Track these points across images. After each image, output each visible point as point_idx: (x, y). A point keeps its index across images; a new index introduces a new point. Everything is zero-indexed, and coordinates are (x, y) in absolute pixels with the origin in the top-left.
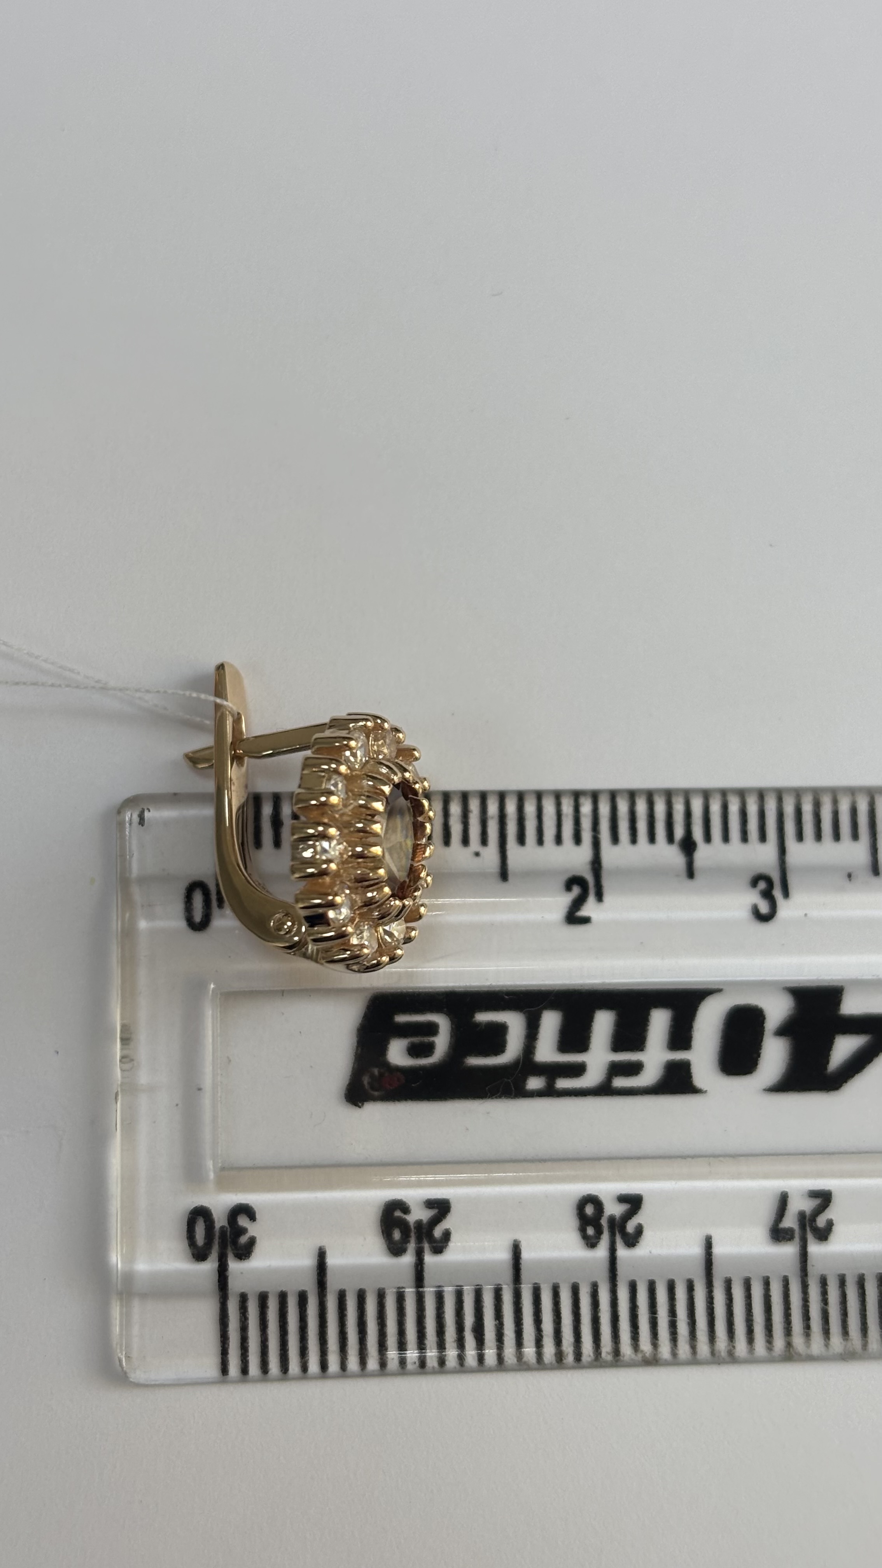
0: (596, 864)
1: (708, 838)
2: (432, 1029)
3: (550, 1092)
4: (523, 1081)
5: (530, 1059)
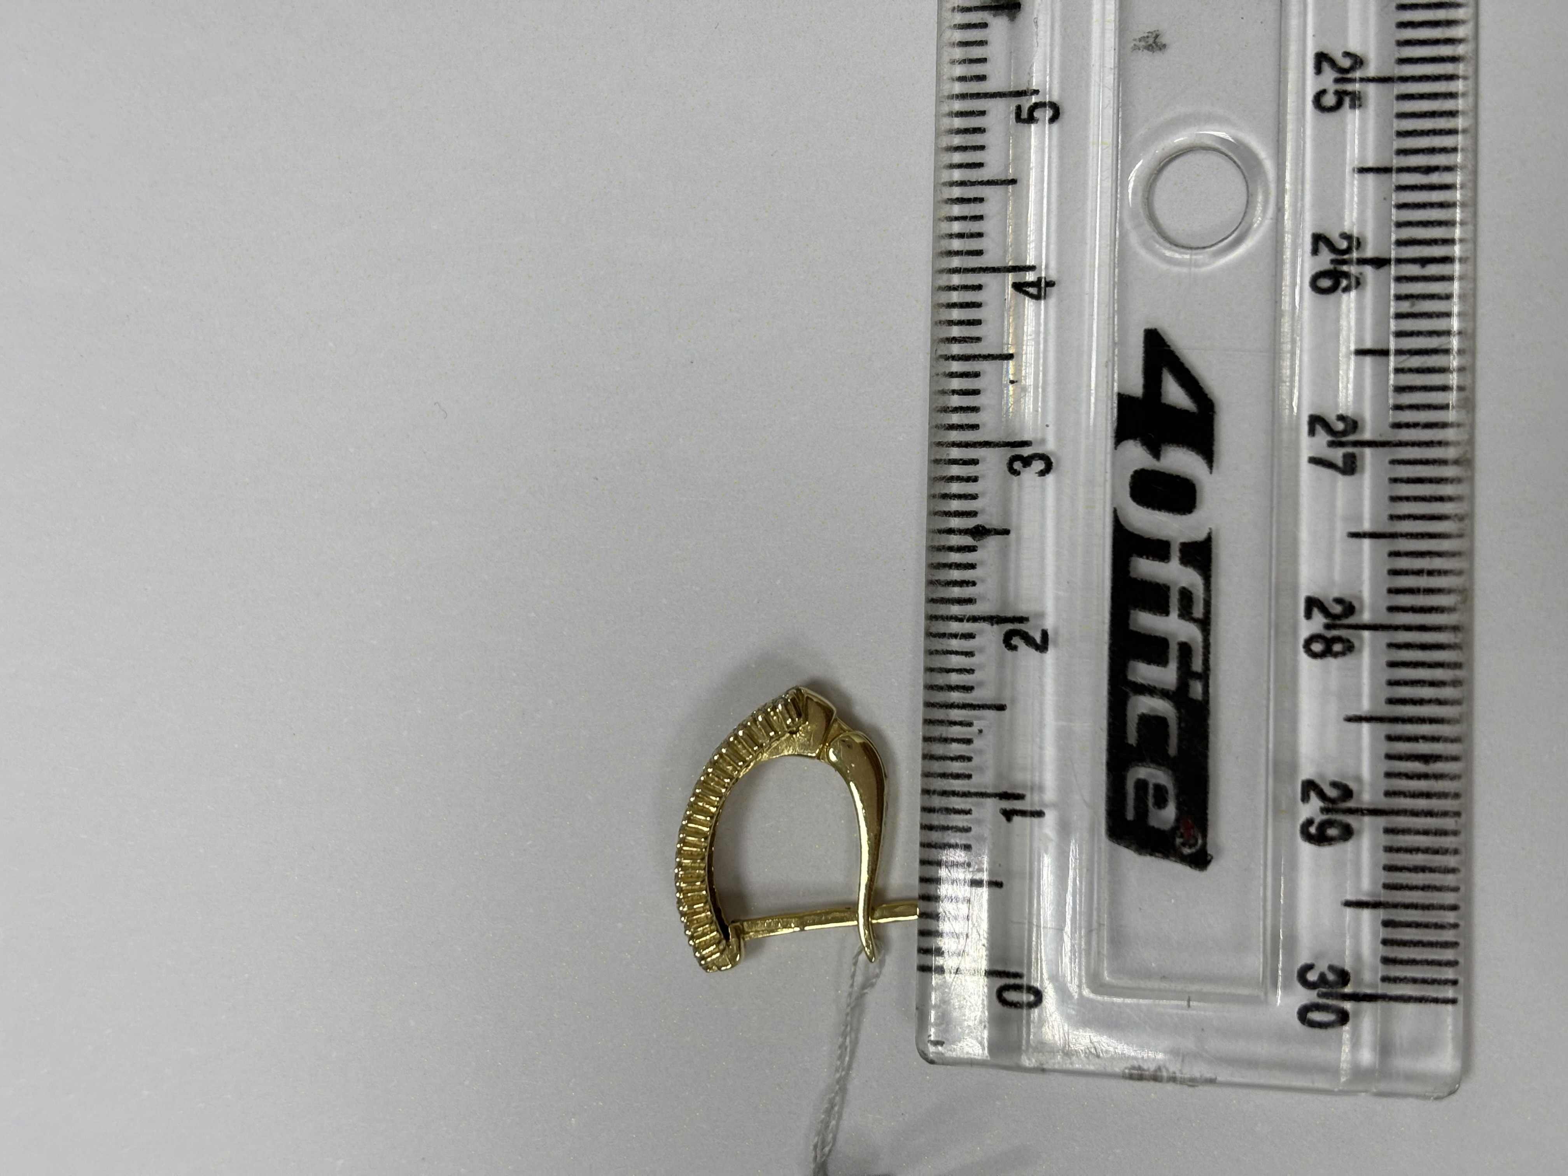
0: (993, 620)
2: (1142, 785)
3: (1205, 676)
4: (1194, 701)
5: (1173, 692)
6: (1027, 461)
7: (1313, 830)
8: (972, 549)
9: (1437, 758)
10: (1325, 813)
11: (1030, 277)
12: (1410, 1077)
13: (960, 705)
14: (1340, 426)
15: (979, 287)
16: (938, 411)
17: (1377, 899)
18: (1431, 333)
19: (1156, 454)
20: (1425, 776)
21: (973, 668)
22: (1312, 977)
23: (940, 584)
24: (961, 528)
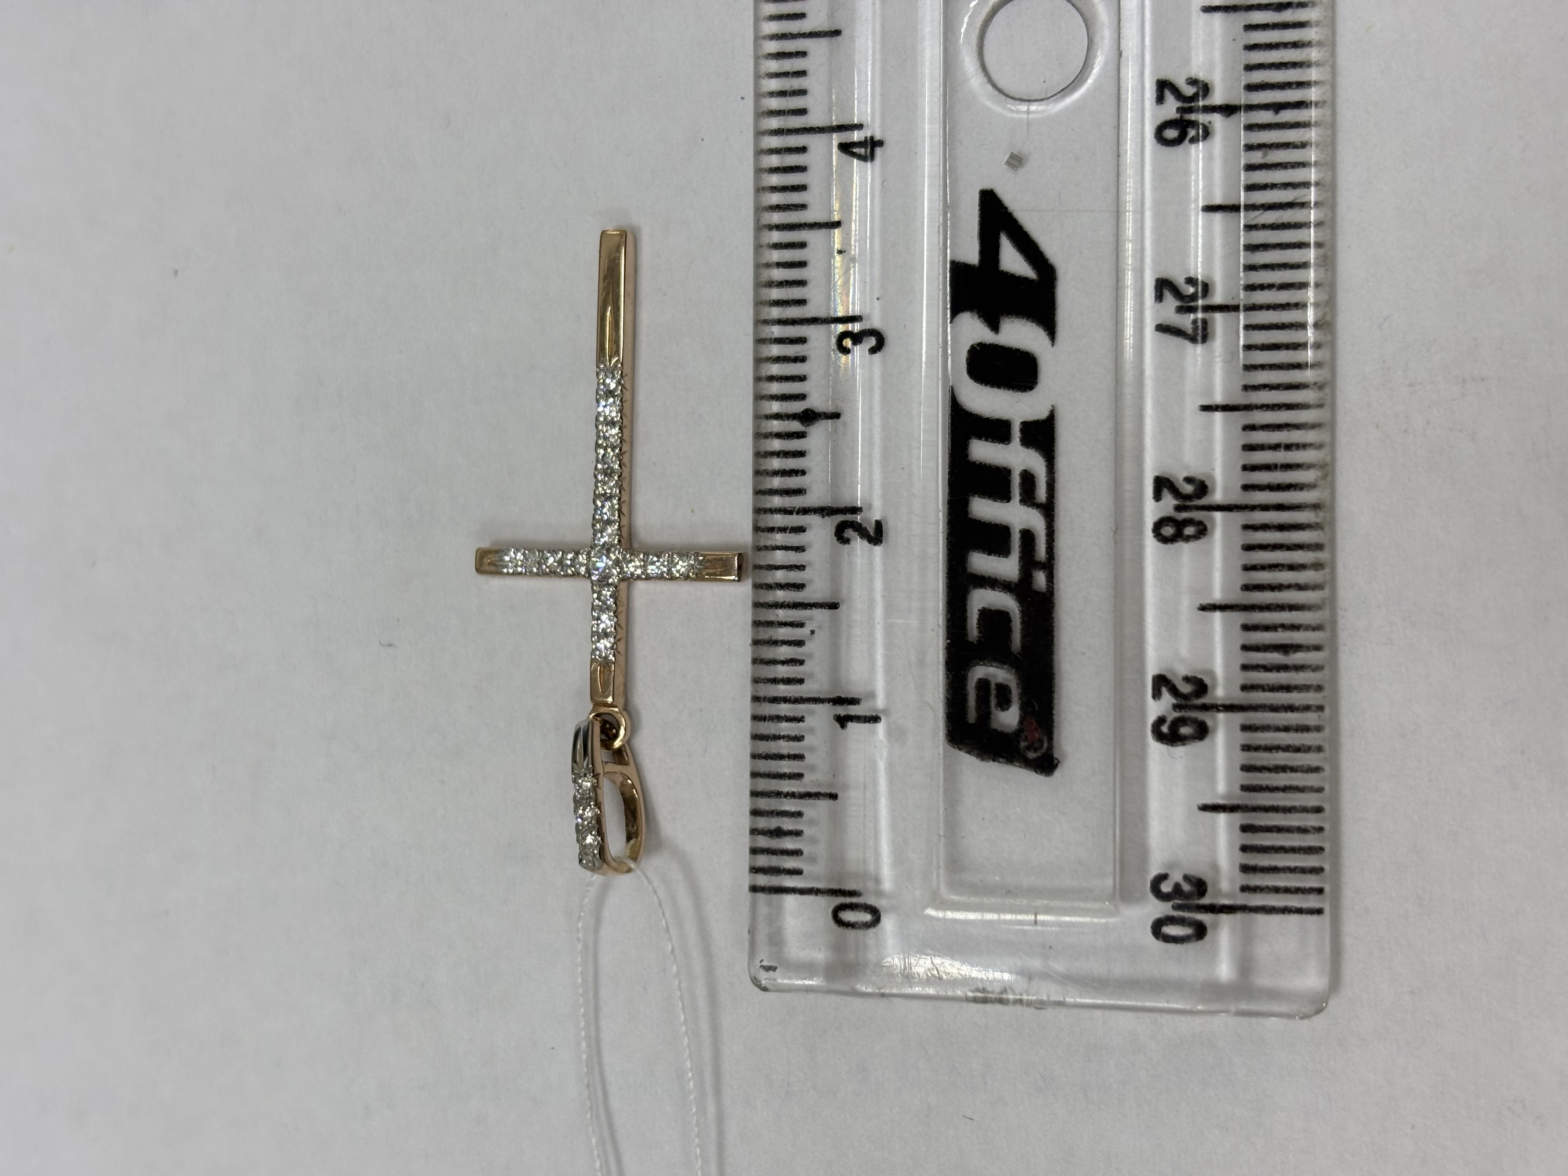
0: (824, 511)
1: (802, 397)
2: (983, 685)
3: (1049, 566)
4: (1037, 593)
5: (1016, 584)
6: (857, 338)
7: (1165, 729)
8: (801, 435)
9: (1297, 648)
10: (1177, 710)
11: (856, 136)
12: (1273, 994)
13: (791, 604)
14: (1191, 290)
15: (803, 150)
16: (763, 286)
17: (1235, 802)
18: (1286, 185)
19: (995, 327)
20: (1285, 668)
21: (804, 564)
22: (1166, 888)
23: (767, 473)
24: (789, 413)
